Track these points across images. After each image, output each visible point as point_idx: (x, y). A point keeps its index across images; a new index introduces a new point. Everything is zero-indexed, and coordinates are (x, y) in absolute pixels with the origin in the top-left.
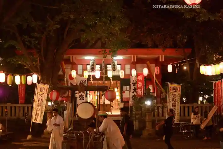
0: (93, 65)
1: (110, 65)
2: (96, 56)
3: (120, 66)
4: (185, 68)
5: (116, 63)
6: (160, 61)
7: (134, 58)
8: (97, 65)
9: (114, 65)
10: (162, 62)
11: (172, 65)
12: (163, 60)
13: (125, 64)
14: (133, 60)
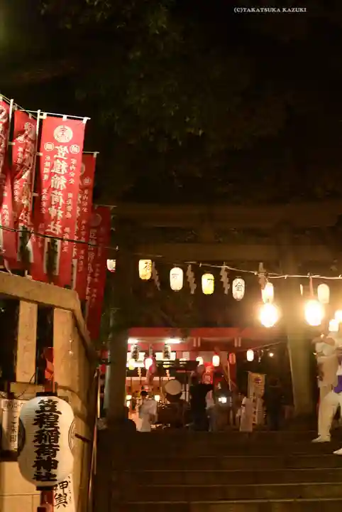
0: (135, 352)
1: (161, 351)
2: (140, 338)
3: (175, 353)
4: (271, 355)
5: (169, 350)
6: (236, 345)
7: (197, 342)
8: (142, 351)
9: (167, 352)
10: (238, 347)
11: (254, 351)
12: (240, 345)
13: (182, 351)
14: (195, 345)
